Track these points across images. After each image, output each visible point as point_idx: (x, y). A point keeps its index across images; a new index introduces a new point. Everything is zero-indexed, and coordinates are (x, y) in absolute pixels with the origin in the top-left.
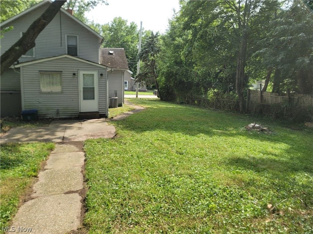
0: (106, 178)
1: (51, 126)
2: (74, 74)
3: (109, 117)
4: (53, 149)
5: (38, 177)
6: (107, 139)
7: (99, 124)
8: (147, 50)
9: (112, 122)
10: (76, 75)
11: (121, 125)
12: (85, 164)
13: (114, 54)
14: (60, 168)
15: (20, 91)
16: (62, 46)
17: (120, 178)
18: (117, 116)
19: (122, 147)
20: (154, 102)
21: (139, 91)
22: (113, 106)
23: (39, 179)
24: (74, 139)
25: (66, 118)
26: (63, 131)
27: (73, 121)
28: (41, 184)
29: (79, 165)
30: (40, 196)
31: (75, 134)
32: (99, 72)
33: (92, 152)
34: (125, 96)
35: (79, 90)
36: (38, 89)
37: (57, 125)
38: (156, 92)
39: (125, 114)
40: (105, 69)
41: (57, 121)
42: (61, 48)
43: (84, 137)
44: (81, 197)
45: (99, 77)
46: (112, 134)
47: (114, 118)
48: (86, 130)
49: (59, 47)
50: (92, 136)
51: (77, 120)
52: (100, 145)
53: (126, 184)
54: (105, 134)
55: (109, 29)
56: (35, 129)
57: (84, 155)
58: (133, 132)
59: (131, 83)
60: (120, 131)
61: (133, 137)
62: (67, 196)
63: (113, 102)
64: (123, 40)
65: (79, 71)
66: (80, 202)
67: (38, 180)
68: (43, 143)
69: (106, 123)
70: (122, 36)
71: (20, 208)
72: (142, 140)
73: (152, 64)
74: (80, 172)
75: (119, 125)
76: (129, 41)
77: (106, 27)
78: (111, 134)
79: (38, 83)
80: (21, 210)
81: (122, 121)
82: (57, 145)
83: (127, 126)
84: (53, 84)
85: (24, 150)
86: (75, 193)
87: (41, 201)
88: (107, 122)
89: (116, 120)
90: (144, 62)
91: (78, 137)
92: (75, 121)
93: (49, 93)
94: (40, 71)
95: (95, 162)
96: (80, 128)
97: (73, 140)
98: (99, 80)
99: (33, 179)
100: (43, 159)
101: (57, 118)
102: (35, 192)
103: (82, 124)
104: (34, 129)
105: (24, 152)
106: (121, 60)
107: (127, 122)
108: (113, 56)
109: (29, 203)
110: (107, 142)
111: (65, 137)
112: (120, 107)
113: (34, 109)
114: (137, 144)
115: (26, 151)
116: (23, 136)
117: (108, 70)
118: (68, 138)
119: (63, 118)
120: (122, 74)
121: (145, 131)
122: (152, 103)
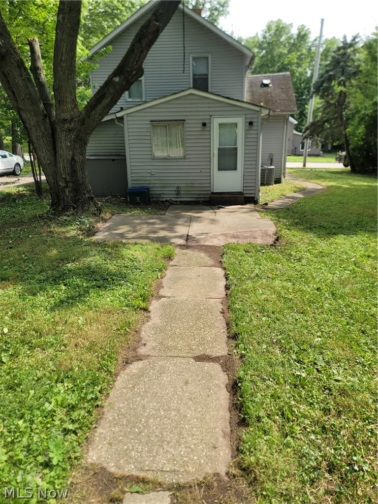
0: (275, 341)
1: (168, 214)
2: (204, 124)
3: (260, 203)
4: (172, 258)
5: (149, 312)
6: (263, 247)
7: (244, 215)
8: (331, 73)
9: (266, 212)
10: (207, 125)
11: (284, 219)
12: (226, 295)
13: (271, 85)
14: (184, 298)
15: (125, 156)
16: (185, 72)
17: (305, 347)
18: (275, 201)
19: (293, 266)
20: (339, 175)
21: (310, 155)
22: (265, 182)
23: (152, 315)
24: (205, 240)
25: (191, 201)
26: (186, 224)
27: (201, 207)
28: (155, 327)
29: (216, 295)
30: (153, 354)
31: (206, 232)
32: (246, 118)
33: (237, 271)
34: (288, 165)
35: (212, 153)
36: (150, 153)
37: (178, 213)
38: (341, 156)
39: (288, 197)
40: (257, 111)
41: (178, 206)
42: (184, 75)
43: (221, 238)
44: (227, 377)
45: (247, 128)
46: (270, 236)
47: (269, 205)
48: (223, 224)
49: (181, 73)
50: (234, 237)
51: (208, 205)
52: (251, 257)
53: (321, 364)
54: (256, 234)
55: (258, 44)
56: (146, 219)
57: (223, 275)
58: (311, 235)
59: (293, 142)
60: (285, 232)
61: (313, 245)
62: (198, 365)
63: (266, 174)
64: (283, 63)
65: (212, 119)
66: (225, 389)
67: (149, 317)
68: (157, 245)
69: (257, 214)
70: (280, 56)
71: (118, 377)
72: (332, 254)
73: (338, 102)
74: (220, 314)
75: (279, 218)
76: (293, 64)
77: (254, 42)
78: (267, 235)
79: (149, 142)
80: (120, 382)
81: (285, 212)
82: (178, 251)
83: (297, 220)
84: (171, 145)
85: (129, 256)
86: (213, 362)
87: (152, 368)
88: (258, 211)
89: (273, 210)
90: (323, 98)
91: (211, 237)
92: (205, 207)
93: (165, 159)
94: (151, 121)
95: (247, 296)
96: (213, 221)
97: (203, 243)
98: (246, 134)
99: (142, 315)
100: (158, 276)
101: (177, 201)
102: (145, 345)
103: (217, 213)
104: (144, 217)
105: (129, 258)
106: (283, 96)
107: (293, 212)
108: (269, 90)
109: (135, 367)
110: (262, 251)
111: (191, 236)
112: (277, 185)
113: (144, 185)
114: (325, 263)
115: (131, 257)
116: (129, 229)
117: (262, 115)
118: (194, 238)
119: (185, 201)
120: (284, 122)
121: (335, 234)
122: (336, 179)
